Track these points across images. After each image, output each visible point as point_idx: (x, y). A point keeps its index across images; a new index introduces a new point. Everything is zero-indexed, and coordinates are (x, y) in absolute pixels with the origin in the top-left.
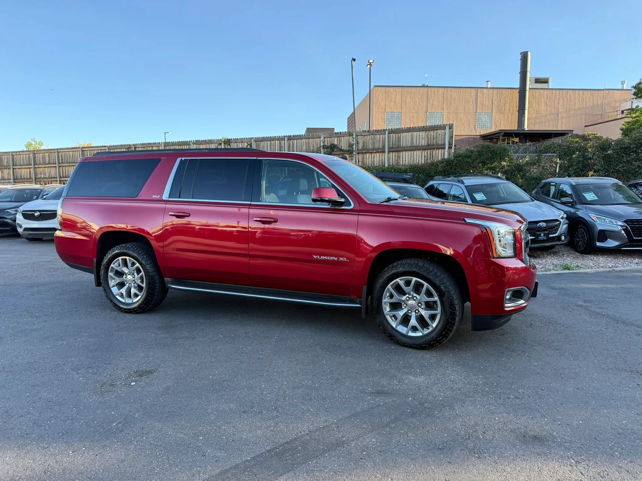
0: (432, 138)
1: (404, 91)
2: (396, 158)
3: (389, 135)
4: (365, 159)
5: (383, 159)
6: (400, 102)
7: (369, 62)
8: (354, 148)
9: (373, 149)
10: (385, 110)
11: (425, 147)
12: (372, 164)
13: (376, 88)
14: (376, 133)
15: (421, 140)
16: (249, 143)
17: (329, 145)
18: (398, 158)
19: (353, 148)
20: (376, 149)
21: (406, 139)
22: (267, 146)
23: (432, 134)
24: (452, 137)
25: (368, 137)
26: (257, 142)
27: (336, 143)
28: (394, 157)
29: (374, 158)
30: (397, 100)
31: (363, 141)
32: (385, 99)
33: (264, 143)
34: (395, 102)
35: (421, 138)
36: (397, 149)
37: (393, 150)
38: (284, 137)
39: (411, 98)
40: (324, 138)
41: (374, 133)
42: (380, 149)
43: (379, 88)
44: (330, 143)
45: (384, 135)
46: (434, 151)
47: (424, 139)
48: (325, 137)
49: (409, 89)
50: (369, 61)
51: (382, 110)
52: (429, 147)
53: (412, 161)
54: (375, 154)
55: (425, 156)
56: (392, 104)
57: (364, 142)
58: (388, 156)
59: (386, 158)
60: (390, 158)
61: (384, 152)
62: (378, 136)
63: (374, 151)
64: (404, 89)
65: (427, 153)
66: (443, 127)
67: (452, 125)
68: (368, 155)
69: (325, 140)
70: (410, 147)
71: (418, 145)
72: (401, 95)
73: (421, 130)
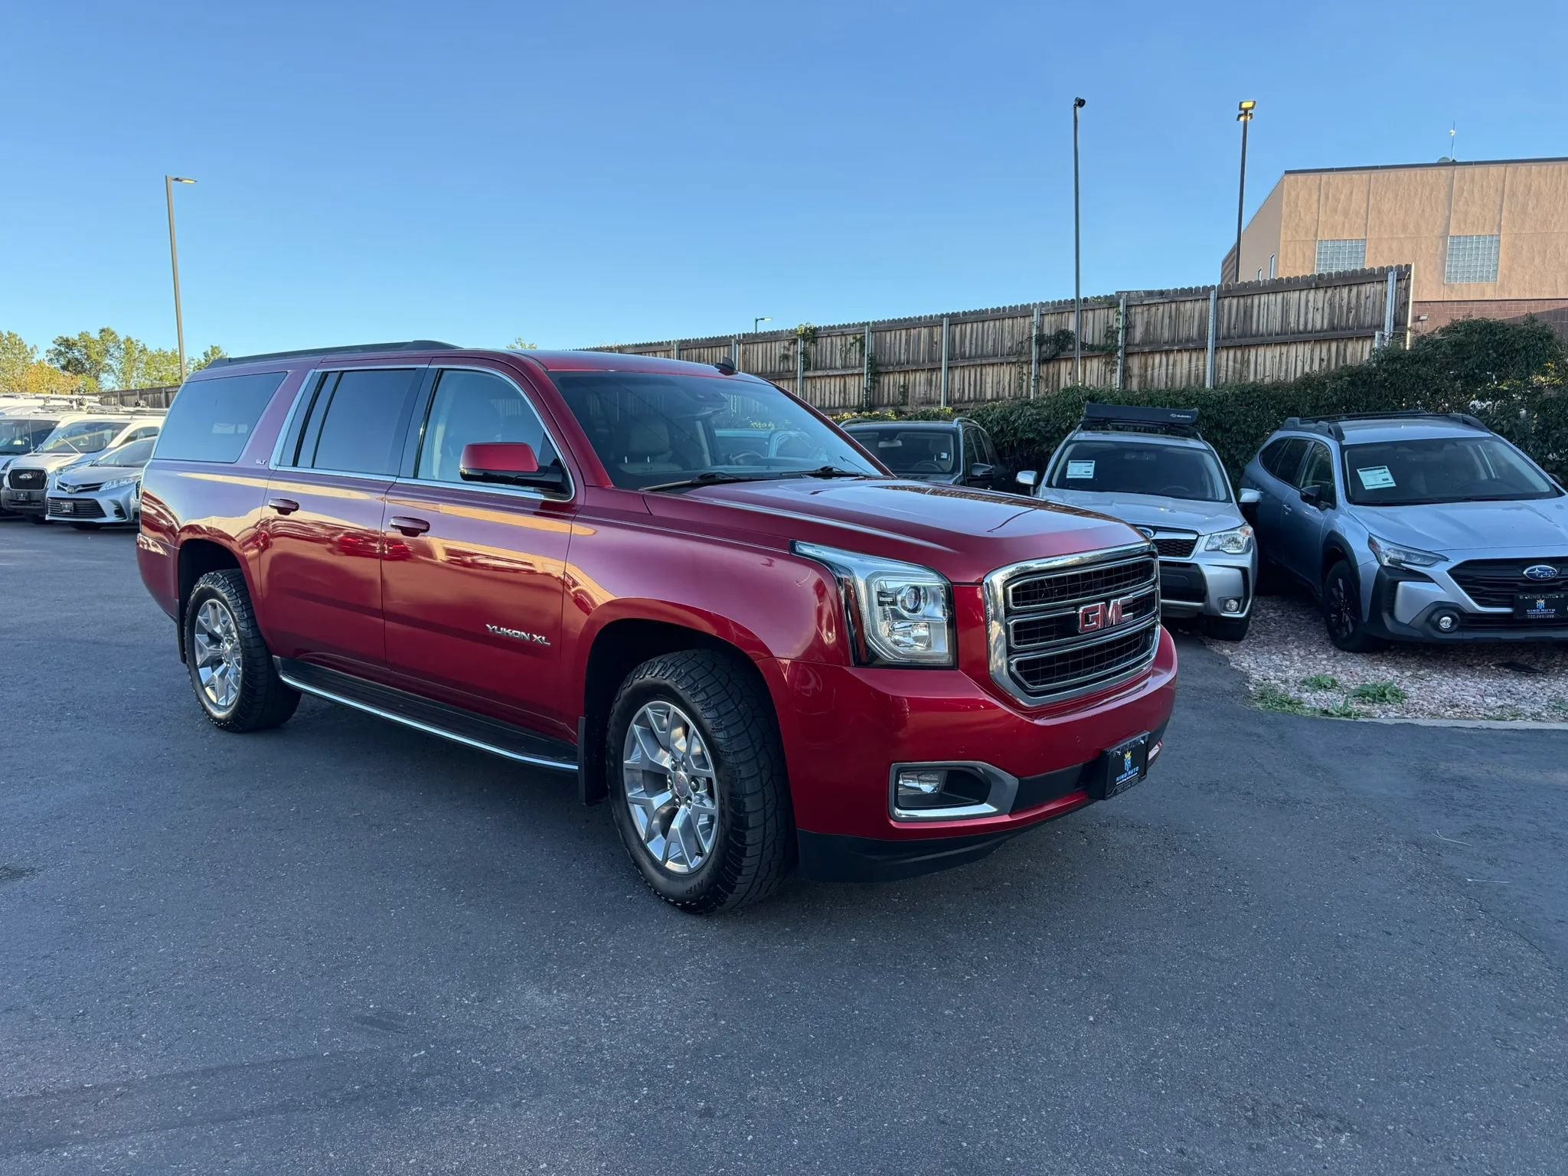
0: (1345, 309)
1: (1377, 181)
2: (1238, 366)
3: (1220, 301)
4: (1149, 369)
5: (1201, 368)
6: (1362, 211)
7: (1241, 109)
8: (1120, 339)
9: (1173, 342)
10: (1316, 235)
11: (1322, 334)
12: (1169, 383)
13: (1292, 177)
14: (1183, 299)
15: (1310, 316)
16: (858, 336)
17: (1053, 333)
18: (1242, 364)
19: (1117, 341)
20: (1180, 341)
21: (1268, 312)
22: (900, 343)
23: (1345, 295)
24: (1406, 304)
25: (1161, 308)
26: (878, 334)
27: (1072, 327)
28: (1231, 363)
29: (1174, 365)
30: (1353, 205)
31: (1146, 320)
32: (1315, 206)
33: (893, 336)
34: (1346, 214)
35: (1313, 308)
36: (1242, 339)
37: (1227, 343)
38: (942, 316)
39: (1396, 196)
40: (1042, 315)
41: (1176, 299)
42: (1193, 341)
43: (1300, 177)
44: (1057, 327)
45: (1204, 303)
46: (1350, 346)
47: (1320, 310)
48: (1044, 312)
49: (1393, 173)
50: (1241, 104)
51: (1306, 235)
52: (1336, 333)
53: (1283, 374)
54: (1179, 354)
55: (1322, 360)
56: (1336, 218)
57: (1148, 324)
58: (1214, 360)
59: (1208, 367)
60: (1220, 367)
61: (1204, 349)
62: (1188, 305)
63: (1176, 348)
64: (1374, 174)
65: (1329, 350)
66: (1378, 276)
67: (1408, 267)
68: (1157, 358)
69: (1043, 324)
70: (1277, 334)
71: (1301, 328)
72: (1365, 191)
73: (1314, 285)
